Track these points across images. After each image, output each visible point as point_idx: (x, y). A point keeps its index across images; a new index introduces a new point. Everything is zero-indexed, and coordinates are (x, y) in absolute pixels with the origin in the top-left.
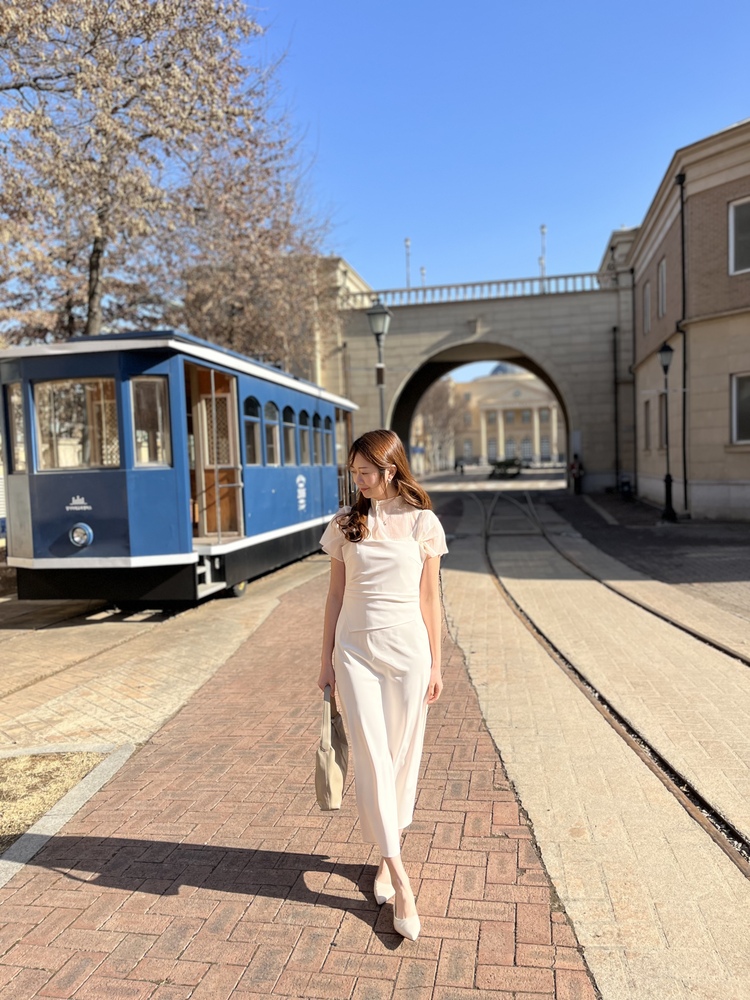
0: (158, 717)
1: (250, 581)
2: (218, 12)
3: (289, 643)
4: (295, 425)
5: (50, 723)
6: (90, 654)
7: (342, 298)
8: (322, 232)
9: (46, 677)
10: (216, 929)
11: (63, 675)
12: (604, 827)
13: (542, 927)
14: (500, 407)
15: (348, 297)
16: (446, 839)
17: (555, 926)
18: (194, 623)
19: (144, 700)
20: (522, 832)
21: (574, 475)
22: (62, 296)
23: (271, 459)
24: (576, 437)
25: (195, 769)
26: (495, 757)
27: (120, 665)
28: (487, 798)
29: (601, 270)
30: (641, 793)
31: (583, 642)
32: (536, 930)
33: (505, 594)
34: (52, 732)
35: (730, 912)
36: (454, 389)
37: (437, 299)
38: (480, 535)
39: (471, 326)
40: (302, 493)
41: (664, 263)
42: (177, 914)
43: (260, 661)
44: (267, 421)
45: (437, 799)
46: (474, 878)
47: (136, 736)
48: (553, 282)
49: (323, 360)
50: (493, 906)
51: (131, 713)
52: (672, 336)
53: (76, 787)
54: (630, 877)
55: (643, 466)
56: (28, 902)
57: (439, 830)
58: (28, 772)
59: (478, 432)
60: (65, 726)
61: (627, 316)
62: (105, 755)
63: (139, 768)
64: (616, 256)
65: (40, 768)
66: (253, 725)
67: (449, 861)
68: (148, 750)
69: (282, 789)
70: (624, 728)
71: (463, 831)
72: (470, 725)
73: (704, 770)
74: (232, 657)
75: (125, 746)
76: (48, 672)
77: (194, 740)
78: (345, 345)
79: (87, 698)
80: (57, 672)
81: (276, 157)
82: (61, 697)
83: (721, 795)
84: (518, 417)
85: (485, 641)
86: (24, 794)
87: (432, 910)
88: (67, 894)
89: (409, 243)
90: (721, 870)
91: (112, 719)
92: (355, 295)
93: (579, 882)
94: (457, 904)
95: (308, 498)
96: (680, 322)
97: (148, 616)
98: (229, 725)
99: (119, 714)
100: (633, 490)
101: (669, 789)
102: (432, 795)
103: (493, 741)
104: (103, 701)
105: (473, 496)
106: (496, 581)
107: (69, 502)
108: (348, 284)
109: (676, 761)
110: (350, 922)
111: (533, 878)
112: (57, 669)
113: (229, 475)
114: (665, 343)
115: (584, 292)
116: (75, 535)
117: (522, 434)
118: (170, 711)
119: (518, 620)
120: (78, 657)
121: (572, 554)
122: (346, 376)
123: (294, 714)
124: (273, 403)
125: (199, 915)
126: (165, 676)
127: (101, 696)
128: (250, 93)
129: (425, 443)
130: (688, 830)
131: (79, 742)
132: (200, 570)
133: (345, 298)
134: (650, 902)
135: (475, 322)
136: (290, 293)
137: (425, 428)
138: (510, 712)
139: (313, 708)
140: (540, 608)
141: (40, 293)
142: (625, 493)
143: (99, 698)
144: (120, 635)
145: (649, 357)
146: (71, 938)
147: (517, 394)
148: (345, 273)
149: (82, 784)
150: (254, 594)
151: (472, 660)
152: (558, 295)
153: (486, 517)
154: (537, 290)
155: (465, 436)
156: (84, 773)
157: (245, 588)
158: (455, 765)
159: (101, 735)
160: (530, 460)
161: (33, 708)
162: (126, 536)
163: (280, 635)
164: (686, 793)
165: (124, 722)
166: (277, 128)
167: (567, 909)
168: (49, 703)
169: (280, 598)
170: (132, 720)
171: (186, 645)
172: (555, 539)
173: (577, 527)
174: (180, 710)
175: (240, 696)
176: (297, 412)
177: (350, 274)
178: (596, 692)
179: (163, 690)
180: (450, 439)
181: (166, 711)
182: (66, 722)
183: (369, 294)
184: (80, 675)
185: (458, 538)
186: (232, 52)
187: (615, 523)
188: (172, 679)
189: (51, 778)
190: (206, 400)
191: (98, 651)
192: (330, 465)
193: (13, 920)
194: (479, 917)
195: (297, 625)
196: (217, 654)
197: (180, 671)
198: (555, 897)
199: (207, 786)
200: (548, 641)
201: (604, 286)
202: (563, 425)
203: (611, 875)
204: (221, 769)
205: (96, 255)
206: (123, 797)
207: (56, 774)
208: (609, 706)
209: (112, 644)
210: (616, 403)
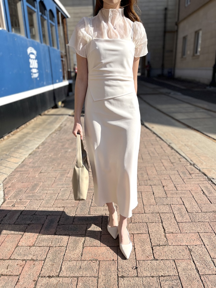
210: (164, 41)
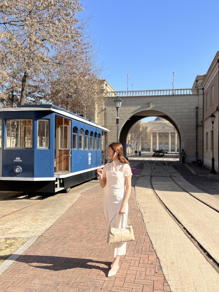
0: (44, 228)
1: (71, 188)
2: (71, 4)
3: (85, 208)
4: (89, 136)
5: (9, 229)
6: (20, 209)
7: (105, 93)
8: (100, 71)
9: (6, 215)
10: (68, 284)
11: (12, 215)
12: (181, 262)
13: (161, 286)
14: (157, 132)
15: (107, 93)
16: (134, 264)
17: (165, 286)
18: (53, 200)
19: (39, 223)
20: (157, 263)
21: (182, 156)
22: (10, 89)
23: (80, 147)
24: (183, 143)
25: (58, 243)
26: (150, 243)
27: (30, 212)
28: (147, 254)
29: (193, 88)
30: (193, 254)
31: (180, 211)
32: (159, 287)
33: (156, 195)
34: (11, 232)
35: (215, 285)
36: (142, 125)
37: (137, 95)
38: (149, 176)
39: (148, 104)
40: (90, 159)
41: (213, 87)
42: (56, 280)
43: (76, 213)
44: (80, 135)
45: (132, 254)
46: (142, 274)
47: (38, 234)
48: (177, 91)
49: (98, 114)
50: (147, 281)
51: (36, 227)
52: (215, 112)
53: (21, 247)
54: (187, 275)
55: (205, 155)
56: (11, 276)
57: (132, 262)
58: (5, 243)
59: (150, 140)
60: (14, 230)
61: (201, 103)
62: (28, 239)
63: (40, 242)
64: (198, 84)
65: (8, 242)
66: (75, 232)
67: (135, 270)
68: (42, 238)
69: (85, 249)
70: (190, 237)
71: (139, 262)
72: (143, 234)
73: (213, 249)
74: (66, 211)
75: (35, 236)
76: (7, 214)
77: (56, 235)
78: (105, 109)
79: (21, 222)
80: (9, 214)
81: (86, 48)
82: (12, 222)
83: (217, 255)
84: (164, 135)
85: (149, 210)
86: (4, 249)
87: (130, 281)
88: (23, 275)
89: (128, 76)
90: (214, 274)
91: (29, 229)
92: (109, 92)
93: (172, 276)
94: (137, 281)
95: (91, 161)
96: (218, 107)
97: (38, 198)
98: (67, 231)
99: (32, 227)
100: (202, 163)
101: (201, 253)
102: (130, 253)
103: (150, 238)
104: (26, 223)
105: (147, 162)
106: (153, 191)
107: (15, 159)
108: (107, 88)
109: (205, 246)
110: (106, 283)
111: (159, 274)
112: (9, 213)
113: (67, 152)
114: (213, 114)
115: (187, 95)
116: (16, 170)
117: (165, 141)
118: (48, 227)
119: (160, 204)
120: (16, 210)
121: (179, 183)
122: (105, 119)
123: (88, 229)
124: (82, 129)
125: (62, 280)
126: (45, 216)
127: (25, 222)
128: (79, 28)
129: (131, 143)
130: (205, 264)
131: (20, 235)
132: (56, 183)
133: (106, 93)
134: (192, 281)
135: (150, 103)
136: (88, 91)
137: (131, 138)
138: (155, 231)
139: (94, 227)
140: (167, 200)
141: (3, 87)
142: (199, 164)
143: (24, 222)
144: (29, 203)
145: (208, 118)
146: (25, 285)
147: (164, 128)
148: (106, 85)
149: (23, 246)
150: (72, 192)
151: (144, 215)
152: (178, 95)
153: (151, 170)
154: (171, 94)
155: (145, 141)
156: (23, 244)
157: (70, 190)
158: (137, 245)
159: (27, 233)
160: (168, 151)
161: (3, 224)
162: (33, 171)
163: (82, 205)
164: (206, 255)
165: (33, 229)
166: (87, 39)
167: (168, 282)
168: (8, 223)
169: (81, 194)
170: (36, 229)
171: (51, 207)
172: (174, 178)
173: (182, 174)
174: (51, 227)
175: (70, 223)
176: (90, 132)
177: (108, 85)
178: (183, 226)
179: (45, 221)
180: (140, 142)
181: (47, 227)
182: (14, 229)
183: (114, 92)
184: (17, 215)
185: (141, 176)
186: (74, 14)
187: (195, 174)
188: (47, 217)
189: (12, 245)
190: (61, 127)
191: (22, 208)
192: (99, 150)
193: (8, 281)
194: (143, 284)
195: (87, 203)
196: (62, 210)
197: (50, 215)
198: (165, 279)
199: (62, 248)
200: (169, 210)
201: (194, 93)
202: (179, 139)
203: (181, 274)
204: (66, 243)
205: (25, 77)
206: (36, 250)
207: (13, 243)
208: (186, 230)
209: (27, 206)
210: (197, 133)
